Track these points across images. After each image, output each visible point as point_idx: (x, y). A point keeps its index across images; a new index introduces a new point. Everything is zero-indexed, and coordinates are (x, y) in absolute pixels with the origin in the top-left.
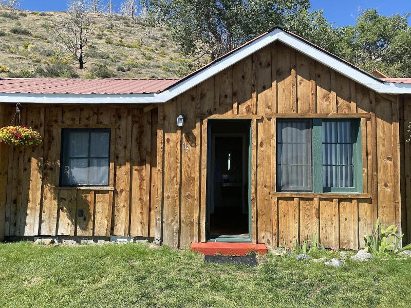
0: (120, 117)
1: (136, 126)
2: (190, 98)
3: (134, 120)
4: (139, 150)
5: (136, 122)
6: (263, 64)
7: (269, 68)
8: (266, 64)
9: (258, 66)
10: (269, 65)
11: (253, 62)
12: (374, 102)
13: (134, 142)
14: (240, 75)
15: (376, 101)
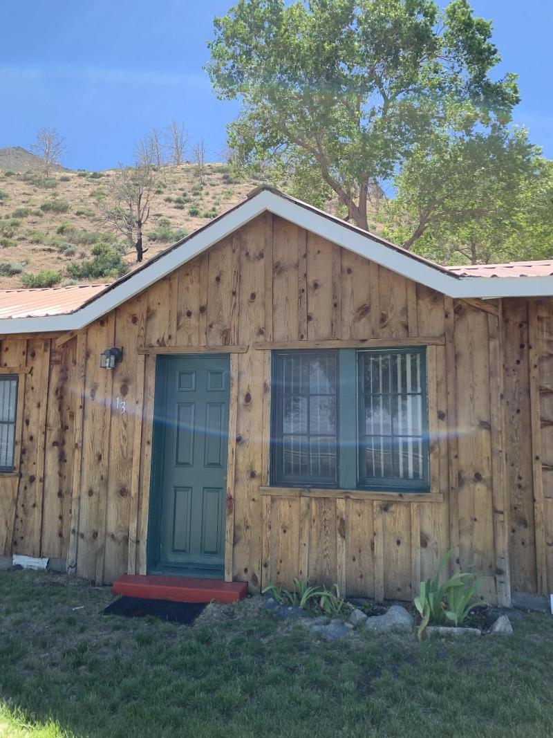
0: (33, 355)
1: (56, 369)
2: (130, 319)
3: (53, 358)
4: (60, 409)
5: (57, 362)
6: (251, 254)
7: (262, 262)
8: (257, 254)
9: (244, 259)
10: (261, 256)
11: (234, 251)
12: (452, 315)
13: (52, 396)
14: (213, 277)
15: (456, 312)
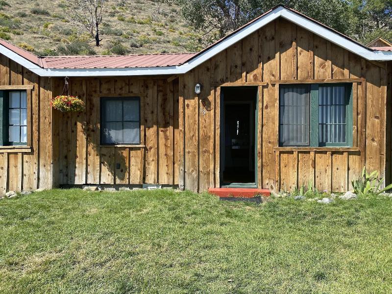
0: (147, 87)
1: (161, 94)
2: (206, 69)
3: (159, 89)
4: (164, 114)
5: (161, 91)
6: (268, 38)
7: (273, 41)
8: (271, 38)
9: (264, 40)
10: (273, 38)
11: (259, 36)
12: (365, 68)
13: (159, 108)
14: (248, 49)
15: (366, 67)
